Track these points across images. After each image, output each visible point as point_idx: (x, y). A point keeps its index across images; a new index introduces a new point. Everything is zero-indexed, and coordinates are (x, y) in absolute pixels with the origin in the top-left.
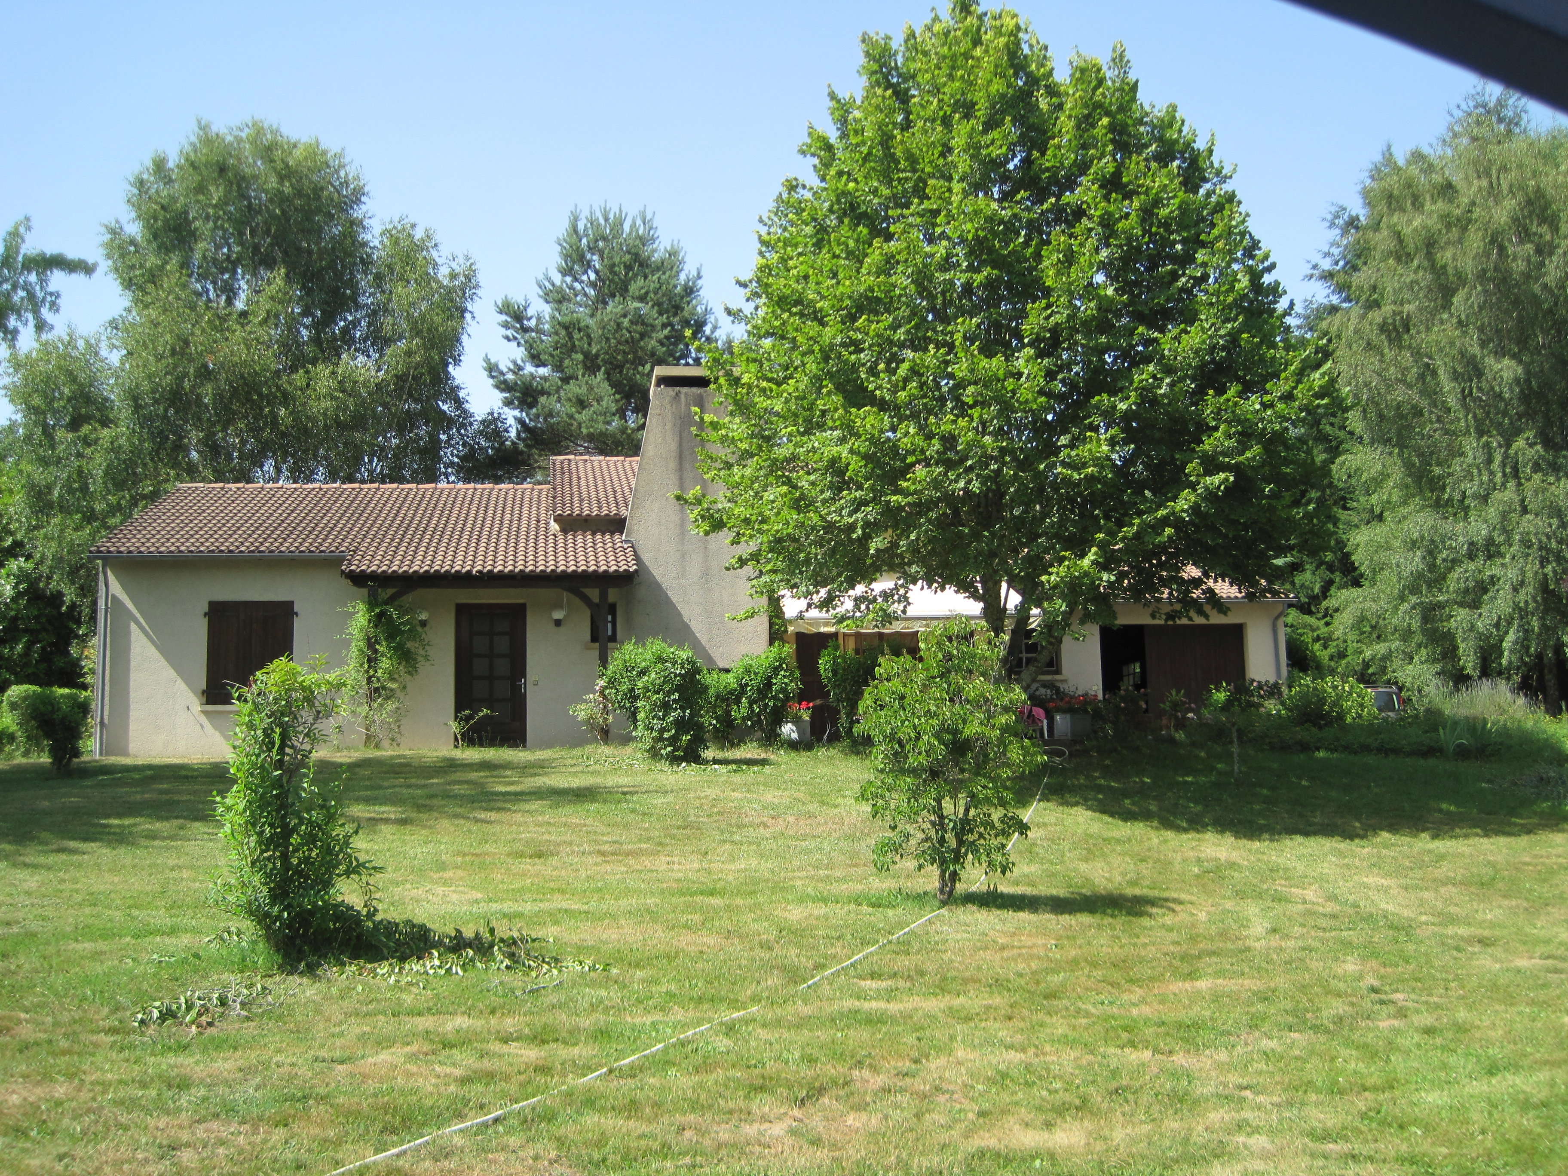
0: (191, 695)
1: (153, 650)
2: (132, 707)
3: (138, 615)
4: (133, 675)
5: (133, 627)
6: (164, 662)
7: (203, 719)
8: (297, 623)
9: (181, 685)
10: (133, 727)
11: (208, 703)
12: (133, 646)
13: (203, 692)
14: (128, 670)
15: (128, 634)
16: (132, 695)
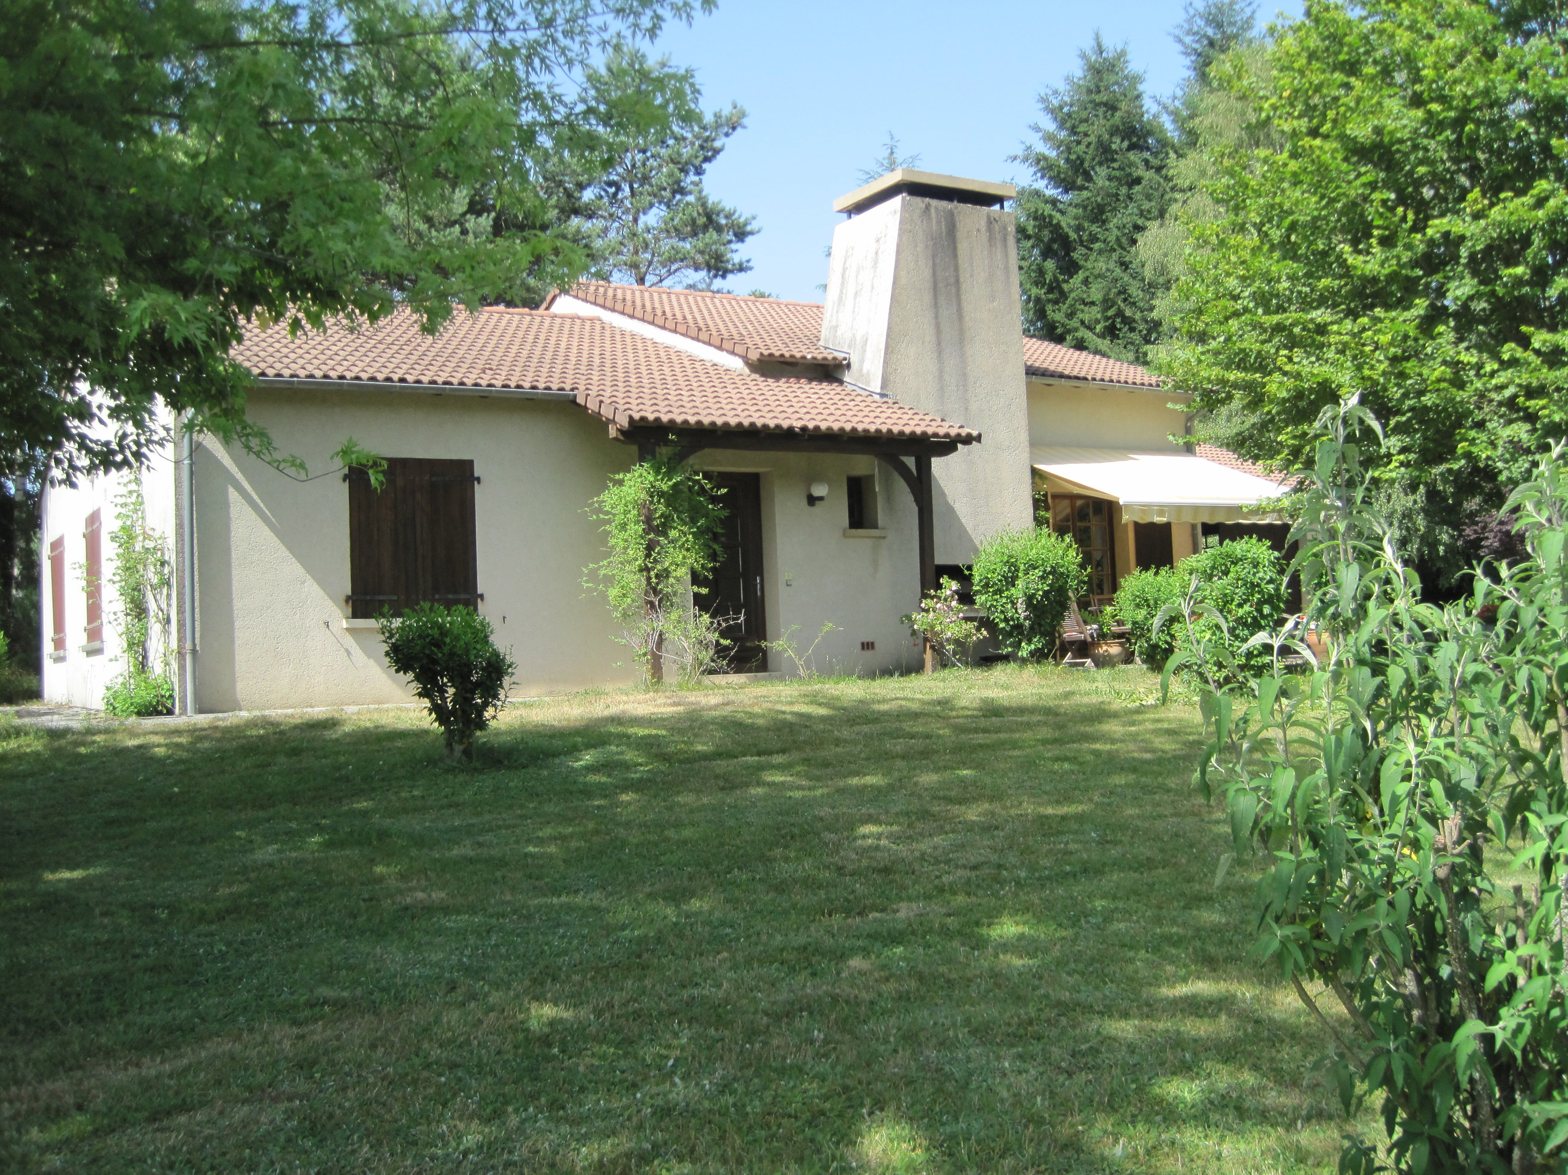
0: (329, 603)
1: (267, 533)
2: (237, 624)
3: (239, 476)
4: (236, 573)
5: (233, 494)
6: (284, 552)
7: (349, 641)
8: (481, 495)
9: (312, 589)
10: (241, 657)
11: (355, 615)
12: (234, 526)
13: (348, 599)
14: (228, 565)
15: (225, 505)
16: (238, 605)
